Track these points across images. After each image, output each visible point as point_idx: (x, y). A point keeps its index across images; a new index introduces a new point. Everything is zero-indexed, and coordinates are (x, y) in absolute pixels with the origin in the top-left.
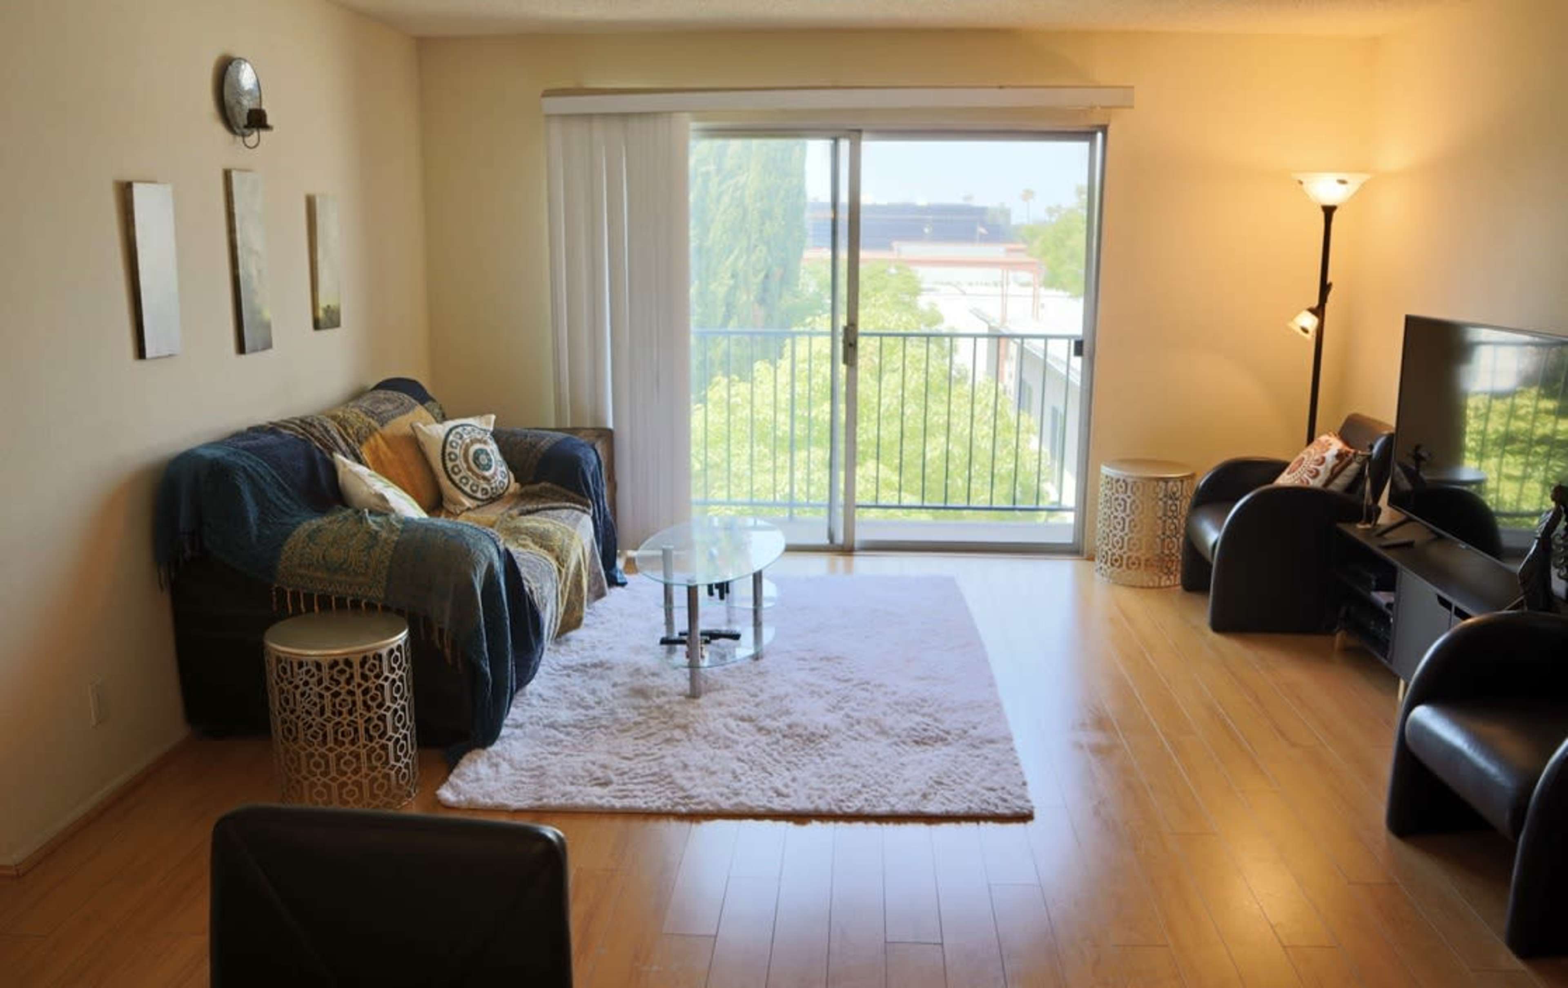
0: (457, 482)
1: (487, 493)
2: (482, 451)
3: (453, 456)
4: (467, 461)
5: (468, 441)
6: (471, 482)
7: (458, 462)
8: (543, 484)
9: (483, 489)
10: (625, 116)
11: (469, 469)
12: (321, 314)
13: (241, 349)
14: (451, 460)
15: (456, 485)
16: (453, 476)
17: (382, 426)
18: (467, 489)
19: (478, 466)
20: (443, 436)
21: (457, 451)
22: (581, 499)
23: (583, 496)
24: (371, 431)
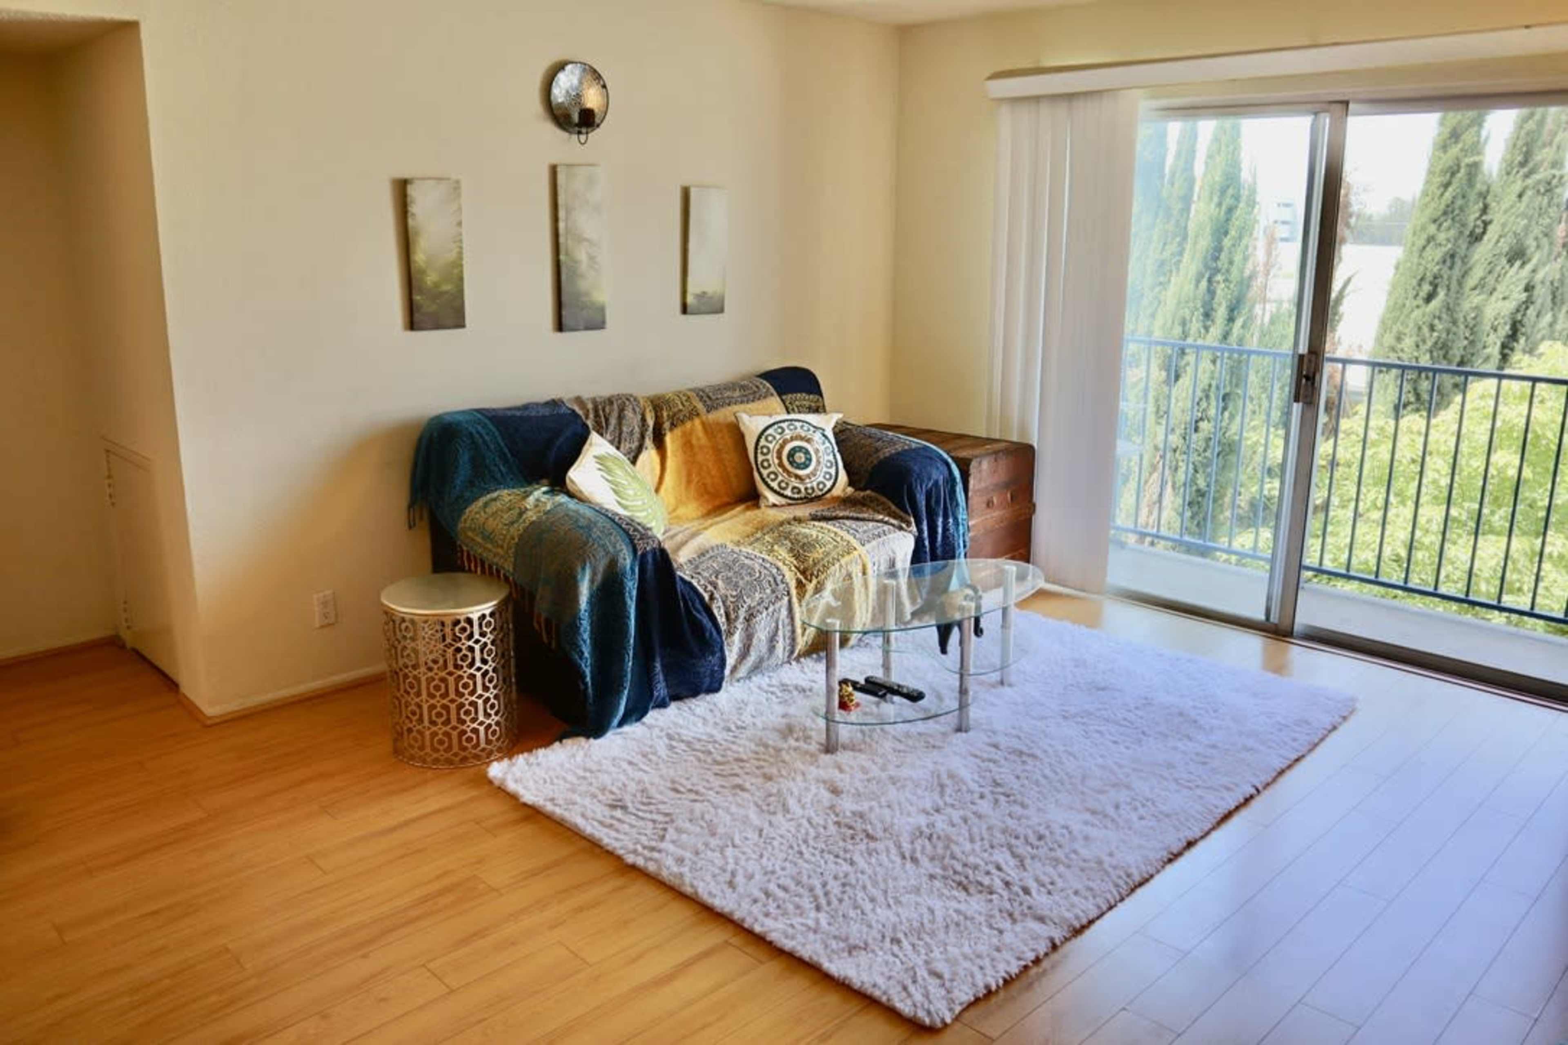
0: (765, 476)
1: (799, 492)
2: (801, 449)
3: (765, 450)
4: (779, 457)
5: (788, 437)
6: (780, 478)
7: (769, 457)
8: (868, 492)
9: (794, 488)
10: (1070, 97)
11: (781, 465)
12: (690, 299)
13: (560, 327)
14: (762, 453)
15: (763, 480)
16: (762, 470)
17: (708, 412)
18: (774, 485)
19: (791, 463)
20: (761, 428)
21: (771, 446)
22: (902, 514)
23: (906, 512)
24: (693, 414)
